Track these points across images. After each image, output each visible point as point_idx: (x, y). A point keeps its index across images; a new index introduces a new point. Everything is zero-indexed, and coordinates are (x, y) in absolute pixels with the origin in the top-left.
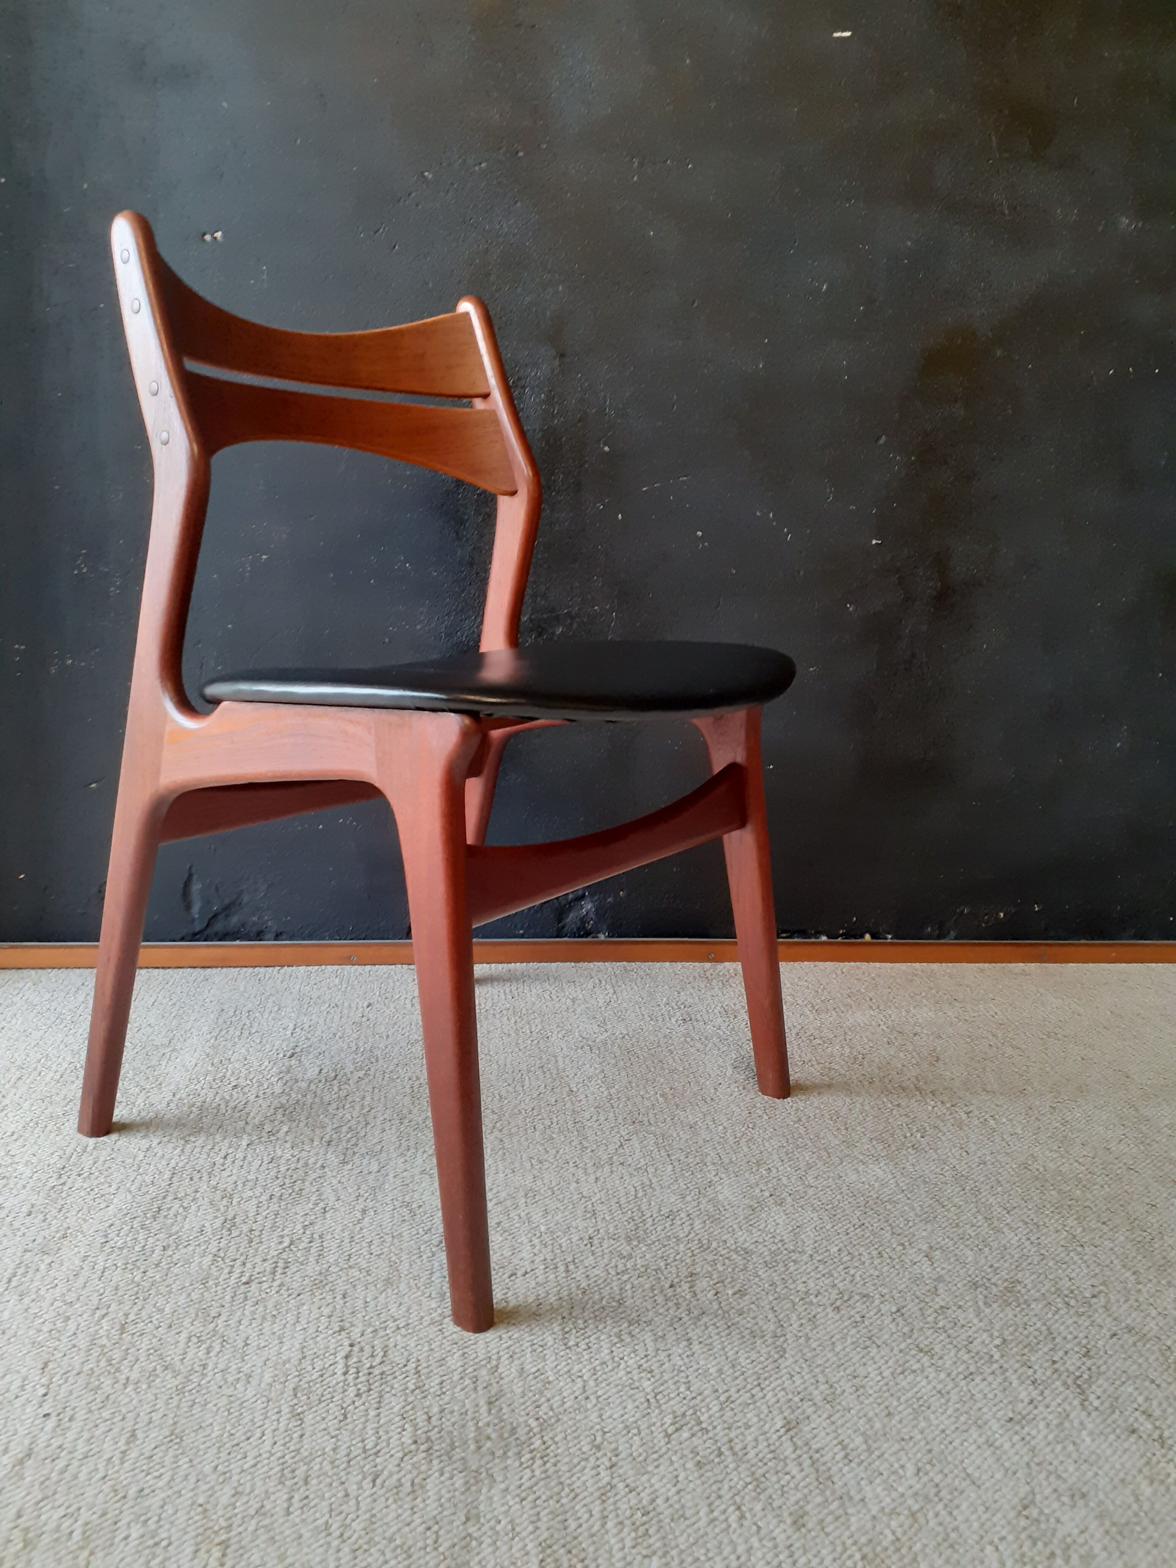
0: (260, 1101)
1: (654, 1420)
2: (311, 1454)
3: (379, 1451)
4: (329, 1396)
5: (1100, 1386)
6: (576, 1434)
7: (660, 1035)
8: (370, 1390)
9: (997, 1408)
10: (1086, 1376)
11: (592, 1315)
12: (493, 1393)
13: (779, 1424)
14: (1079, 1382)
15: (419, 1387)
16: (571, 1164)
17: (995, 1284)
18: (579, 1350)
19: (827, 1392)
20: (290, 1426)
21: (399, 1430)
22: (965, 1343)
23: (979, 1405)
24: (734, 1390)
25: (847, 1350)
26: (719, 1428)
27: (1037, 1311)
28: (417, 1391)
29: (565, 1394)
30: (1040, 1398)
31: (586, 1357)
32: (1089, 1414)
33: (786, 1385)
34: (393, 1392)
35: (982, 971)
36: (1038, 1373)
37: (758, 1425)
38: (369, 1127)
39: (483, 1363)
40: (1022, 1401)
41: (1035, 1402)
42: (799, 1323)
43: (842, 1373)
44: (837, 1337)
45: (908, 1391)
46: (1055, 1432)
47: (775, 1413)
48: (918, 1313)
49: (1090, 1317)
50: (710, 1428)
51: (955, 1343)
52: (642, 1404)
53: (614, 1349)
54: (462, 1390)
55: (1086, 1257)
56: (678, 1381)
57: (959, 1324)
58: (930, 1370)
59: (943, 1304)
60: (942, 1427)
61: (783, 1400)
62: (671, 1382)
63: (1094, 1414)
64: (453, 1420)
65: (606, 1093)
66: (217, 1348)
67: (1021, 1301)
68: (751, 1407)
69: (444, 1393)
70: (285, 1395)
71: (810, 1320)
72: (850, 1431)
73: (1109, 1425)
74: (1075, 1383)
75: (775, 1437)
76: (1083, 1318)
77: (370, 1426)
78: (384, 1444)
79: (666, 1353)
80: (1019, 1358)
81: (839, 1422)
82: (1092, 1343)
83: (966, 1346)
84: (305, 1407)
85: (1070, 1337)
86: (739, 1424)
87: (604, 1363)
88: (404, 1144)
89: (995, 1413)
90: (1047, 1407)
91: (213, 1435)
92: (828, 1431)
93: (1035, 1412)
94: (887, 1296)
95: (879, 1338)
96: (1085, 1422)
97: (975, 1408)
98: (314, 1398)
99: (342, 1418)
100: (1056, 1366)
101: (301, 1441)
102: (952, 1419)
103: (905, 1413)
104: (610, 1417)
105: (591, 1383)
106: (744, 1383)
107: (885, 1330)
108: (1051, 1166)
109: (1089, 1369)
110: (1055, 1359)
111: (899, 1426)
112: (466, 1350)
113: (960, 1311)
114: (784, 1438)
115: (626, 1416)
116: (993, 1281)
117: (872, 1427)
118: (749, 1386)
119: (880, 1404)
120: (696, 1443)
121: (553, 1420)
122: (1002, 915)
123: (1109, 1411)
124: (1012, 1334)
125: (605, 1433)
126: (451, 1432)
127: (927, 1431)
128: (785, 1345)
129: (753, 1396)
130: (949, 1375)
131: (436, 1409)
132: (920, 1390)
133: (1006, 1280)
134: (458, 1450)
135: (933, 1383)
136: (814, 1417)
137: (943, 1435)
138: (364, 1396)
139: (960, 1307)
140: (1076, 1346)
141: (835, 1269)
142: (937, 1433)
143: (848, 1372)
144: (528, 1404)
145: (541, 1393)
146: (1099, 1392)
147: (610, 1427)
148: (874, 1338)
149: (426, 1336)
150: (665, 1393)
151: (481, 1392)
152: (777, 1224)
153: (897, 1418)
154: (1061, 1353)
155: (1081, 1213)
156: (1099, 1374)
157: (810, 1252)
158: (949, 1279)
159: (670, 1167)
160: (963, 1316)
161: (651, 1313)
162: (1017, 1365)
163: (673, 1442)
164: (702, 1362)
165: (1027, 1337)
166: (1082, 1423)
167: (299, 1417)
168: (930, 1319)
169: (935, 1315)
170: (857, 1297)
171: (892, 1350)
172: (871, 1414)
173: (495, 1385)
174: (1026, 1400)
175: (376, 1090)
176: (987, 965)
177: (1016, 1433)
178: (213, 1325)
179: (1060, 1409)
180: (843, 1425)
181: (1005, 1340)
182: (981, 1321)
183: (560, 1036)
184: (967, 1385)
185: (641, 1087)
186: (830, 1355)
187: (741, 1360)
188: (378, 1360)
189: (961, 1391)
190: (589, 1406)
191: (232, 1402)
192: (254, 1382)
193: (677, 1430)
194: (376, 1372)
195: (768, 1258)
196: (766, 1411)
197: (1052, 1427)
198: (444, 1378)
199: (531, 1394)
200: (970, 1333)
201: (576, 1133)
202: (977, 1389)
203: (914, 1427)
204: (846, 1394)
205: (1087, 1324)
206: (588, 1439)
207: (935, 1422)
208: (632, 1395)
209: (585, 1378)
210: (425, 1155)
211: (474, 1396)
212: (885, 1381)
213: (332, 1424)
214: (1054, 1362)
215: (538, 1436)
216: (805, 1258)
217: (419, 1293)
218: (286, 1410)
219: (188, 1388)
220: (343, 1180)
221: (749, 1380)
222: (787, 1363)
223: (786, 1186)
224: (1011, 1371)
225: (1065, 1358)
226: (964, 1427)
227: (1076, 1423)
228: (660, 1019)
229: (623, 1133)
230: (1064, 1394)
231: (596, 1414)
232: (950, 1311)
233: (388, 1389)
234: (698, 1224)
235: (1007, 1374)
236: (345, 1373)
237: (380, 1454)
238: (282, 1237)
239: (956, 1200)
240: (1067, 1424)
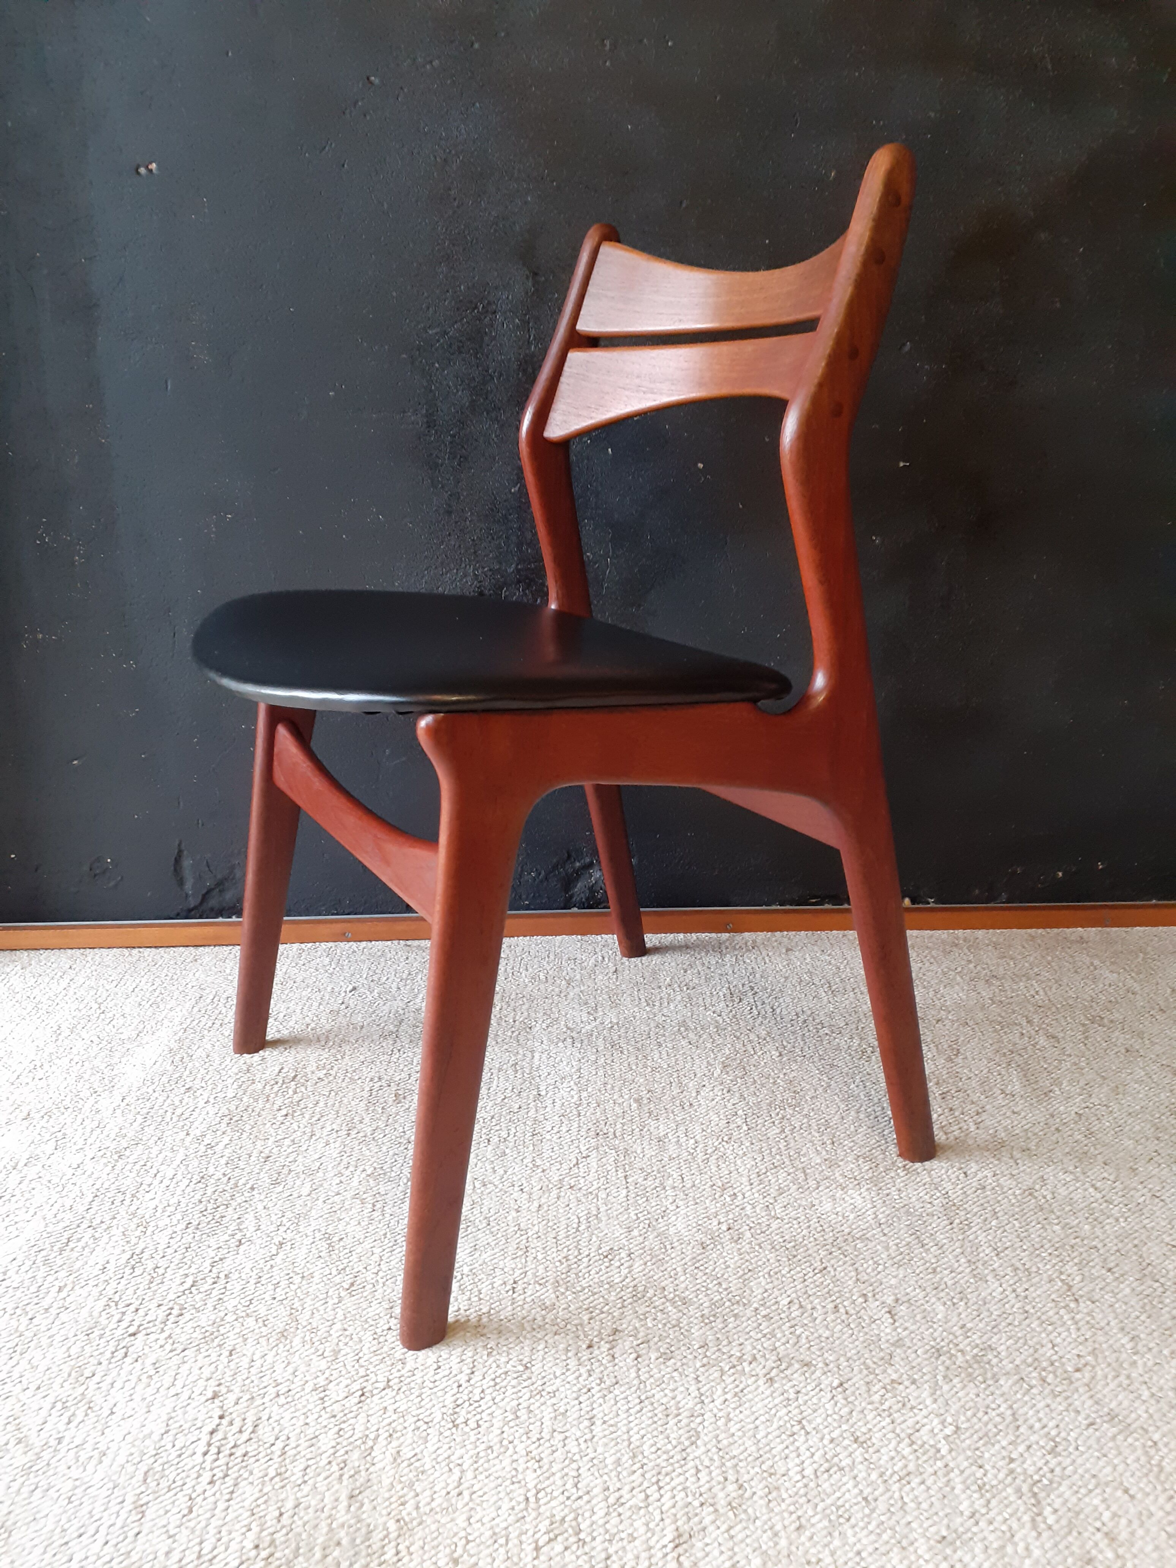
0: (208, 1108)
1: (527, 1526)
2: (141, 1558)
3: (215, 1557)
4: (180, 1483)
5: (1059, 1496)
6: (435, 1543)
7: (652, 1025)
8: (226, 1475)
9: (930, 1522)
10: (1045, 1482)
11: (492, 1383)
12: (358, 1484)
13: (670, 1537)
14: (1036, 1490)
15: (280, 1474)
16: (517, 1189)
17: (961, 1351)
18: (467, 1429)
19: (734, 1495)
20: (129, 1521)
21: (244, 1530)
22: (910, 1431)
23: (909, 1518)
24: (627, 1488)
25: (770, 1437)
26: (599, 1539)
27: (1005, 1389)
28: (277, 1479)
29: (436, 1489)
30: (984, 1511)
31: (473, 1439)
32: (1040, 1534)
33: (688, 1484)
34: (250, 1480)
35: (1033, 938)
36: (989, 1475)
37: (644, 1538)
38: (314, 1138)
39: (359, 1442)
40: (962, 1513)
41: (977, 1515)
42: (722, 1399)
43: (757, 1469)
44: (762, 1419)
45: (829, 1496)
46: (992, 1560)
47: (668, 1521)
48: (864, 1388)
49: (1067, 1398)
50: (588, 1539)
51: (898, 1431)
52: (519, 1503)
53: (506, 1428)
54: (326, 1479)
55: (1078, 1317)
56: (567, 1474)
57: (909, 1406)
58: (860, 1467)
59: (894, 1376)
60: (858, 1547)
61: (680, 1504)
62: (559, 1475)
63: (1045, 1535)
64: (306, 1518)
65: (576, 1097)
66: (80, 1415)
67: (989, 1375)
68: (642, 1512)
69: (305, 1482)
70: (134, 1481)
71: (736, 1395)
72: (749, 1550)
73: (1060, 1552)
74: (1031, 1490)
75: (660, 1555)
76: (1059, 1399)
77: (215, 1522)
78: (222, 1548)
79: (562, 1436)
80: (969, 1453)
81: (740, 1536)
82: (1063, 1434)
83: (909, 1436)
84: (151, 1497)
85: (1037, 1426)
86: (623, 1535)
87: (491, 1447)
88: (345, 1162)
89: (927, 1530)
90: (991, 1523)
91: (45, 1530)
92: (723, 1548)
93: (975, 1529)
94: (832, 1365)
95: (809, 1422)
96: (1031, 1547)
97: (903, 1522)
98: (164, 1484)
99: (186, 1512)
100: (1012, 1466)
101: (135, 1541)
102: (873, 1537)
103: (820, 1525)
104: (480, 1521)
105: (470, 1475)
106: (641, 1479)
107: (820, 1411)
108: (1063, 1191)
109: (1052, 1471)
110: (1013, 1456)
111: (808, 1544)
112: (343, 1426)
113: (914, 1387)
114: (669, 1557)
115: (497, 1520)
116: (961, 1346)
117: (776, 1544)
118: (646, 1484)
119: (791, 1513)
120: (567, 1560)
121: (415, 1523)
122: (1060, 874)
123: (1062, 1533)
124: (968, 1420)
125: (468, 1542)
126: (300, 1535)
127: (839, 1553)
128: (700, 1429)
129: (647, 1497)
130: (881, 1475)
131: (290, 1504)
132: (844, 1494)
133: (977, 1346)
134: (301, 1559)
135: (860, 1487)
136: (711, 1528)
137: (857, 1559)
138: (218, 1483)
139: (914, 1382)
140: (1042, 1438)
141: (779, 1327)
142: (851, 1555)
143: (764, 1467)
144: (393, 1500)
145: (411, 1485)
146: (1057, 1504)
147: (476, 1534)
148: (804, 1422)
149: (305, 1407)
150: (549, 1490)
151: (345, 1483)
152: (729, 1267)
153: (808, 1533)
154: (1021, 1448)
155: (1085, 1255)
156: (1062, 1478)
157: (755, 1305)
158: (909, 1344)
159: (624, 1192)
160: (915, 1394)
161: (558, 1380)
162: (966, 1464)
163: (542, 1558)
164: (600, 1450)
165: (986, 1424)
166: (1027, 1549)
167: (141, 1509)
168: (876, 1398)
169: (884, 1391)
170: (797, 1366)
171: (822, 1439)
172: (779, 1527)
173: (363, 1473)
174: (967, 1513)
175: (333, 1093)
176: (1040, 931)
177: (945, 1559)
178: (84, 1387)
179: (1004, 1528)
180: (742, 1541)
181: (957, 1428)
182: (935, 1401)
183: (544, 1026)
184: (901, 1489)
185: (617, 1089)
186: (749, 1443)
187: (645, 1447)
188: (245, 1436)
189: (891, 1498)
190: (460, 1506)
191: (76, 1487)
192: (106, 1461)
193: (550, 1540)
194: (239, 1452)
195: (706, 1311)
196: (658, 1518)
197: (990, 1551)
198: (310, 1462)
199: (399, 1487)
200: (918, 1418)
201: (531, 1148)
202: (911, 1496)
203: (826, 1545)
204: (755, 1498)
205: (1061, 1408)
206: (448, 1550)
207: (852, 1540)
208: (511, 1491)
209: (465, 1467)
210: (364, 1175)
211: (337, 1487)
212: (805, 1481)
213: (175, 1520)
214: (1012, 1460)
215: (393, 1544)
216: (749, 1312)
217: (313, 1350)
218: (130, 1499)
219: (34, 1469)
220: (270, 1205)
221: (647, 1476)
222: (696, 1454)
223: (749, 1217)
224: (956, 1471)
225: (1026, 1455)
226: (883, 1549)
227: (1021, 1546)
228: (657, 1004)
229: (583, 1149)
230: (1014, 1506)
231: (464, 1517)
232: (901, 1387)
233: (246, 1475)
234: (638, 1266)
235: (952, 1475)
236: (205, 1454)
237: (215, 1561)
238: (187, 1275)
239: (940, 1237)
240: (1009, 1549)
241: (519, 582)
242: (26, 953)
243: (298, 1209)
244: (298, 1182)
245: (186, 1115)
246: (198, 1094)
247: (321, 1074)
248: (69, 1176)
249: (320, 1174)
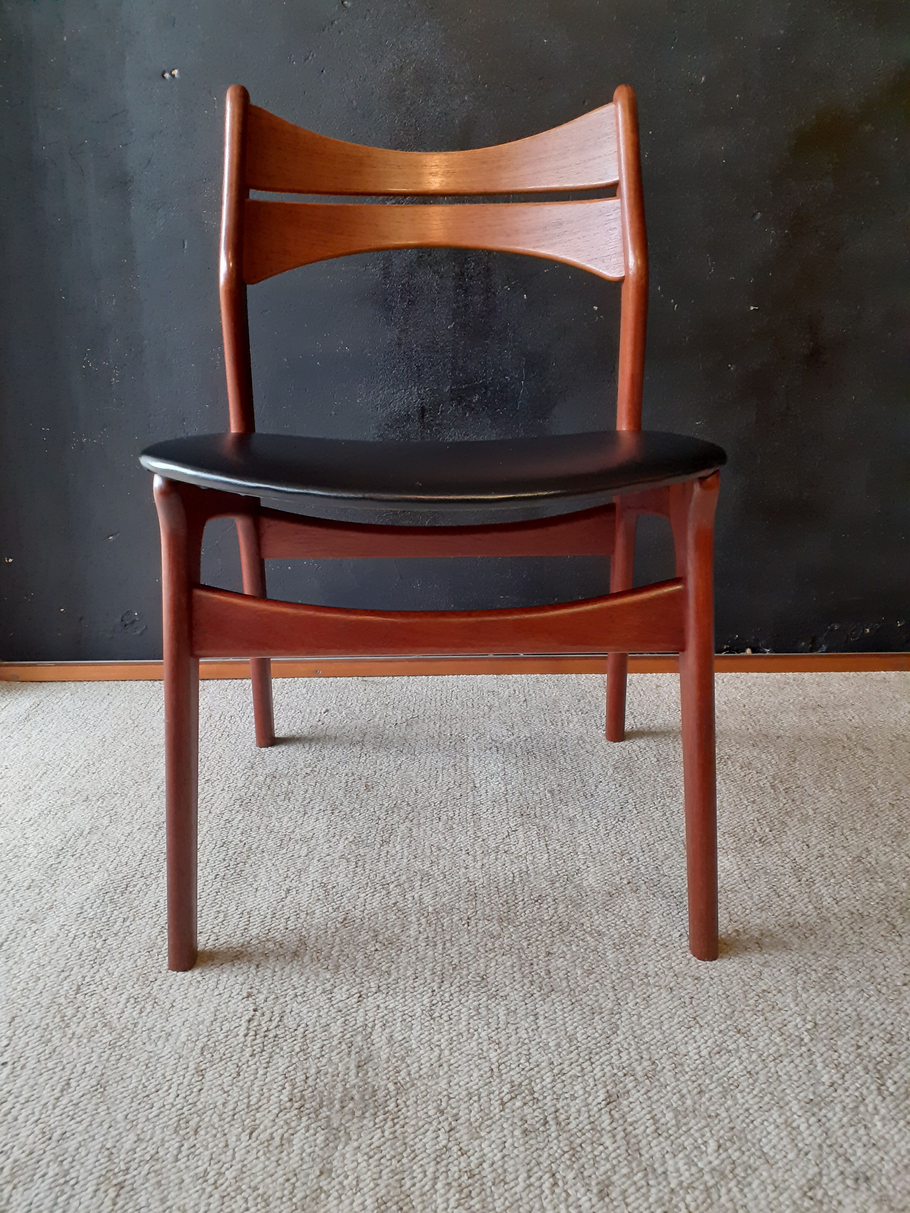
0: (224, 794)
1: (494, 1088)
2: (205, 1107)
3: (260, 1107)
4: (229, 1055)
5: (898, 1072)
6: (425, 1099)
7: (557, 738)
8: (263, 1051)
9: (800, 1089)
10: (886, 1062)
11: (457, 989)
12: (363, 1058)
13: (602, 1097)
14: (879, 1067)
15: (304, 1050)
16: (464, 852)
17: (815, 970)
18: (442, 1021)
19: (648, 1068)
20: (193, 1081)
21: (280, 1088)
22: (780, 1026)
23: (784, 1086)
24: (567, 1063)
25: (673, 1029)
26: (548, 1098)
27: (849, 997)
28: (301, 1054)
29: (422, 1061)
30: (840, 1082)
31: (446, 1028)
32: (884, 1098)
33: (613, 1060)
34: (282, 1053)
35: (847, 679)
36: (843, 1057)
37: (582, 1097)
38: (307, 816)
39: (360, 1029)
40: (824, 1083)
41: (836, 1085)
42: (634, 1002)
43: (664, 1051)
44: (666, 1016)
45: (721, 1070)
46: (849, 1116)
47: (600, 1086)
48: (742, 995)
49: (898, 1004)
50: (541, 1098)
51: (770, 1026)
52: (486, 1073)
53: (471, 1021)
54: (338, 1054)
55: (902, 947)
56: (520, 1053)
57: (777, 1008)
58: (743, 1050)
59: (764, 987)
60: (747, 1106)
61: (608, 1074)
62: (514, 1053)
63: (889, 1099)
64: (326, 1081)
65: (503, 788)
66: (149, 1008)
67: (837, 987)
68: (580, 1080)
69: (323, 1056)
70: (194, 1053)
71: (644, 999)
72: (663, 1107)
73: (901, 1111)
74: (875, 1068)
75: (596, 1109)
76: (892, 1005)
77: (257, 1083)
78: (265, 1101)
79: (514, 1027)
80: (826, 1041)
81: (655, 1098)
82: (897, 1029)
83: (780, 1029)
84: (208, 1065)
85: (877, 1023)
86: (567, 1095)
87: (461, 1034)
89: (798, 1094)
90: (846, 1090)
91: (130, 1087)
92: (644, 1105)
93: (834, 1095)
94: (716, 979)
95: (702, 1019)
96: (879, 1107)
97: (779, 1089)
98: (217, 1056)
99: (235, 1075)
100: (859, 1051)
101: (199, 1095)
102: (757, 1099)
103: (716, 1091)
104: (458, 1084)
105: (447, 1052)
106: (577, 1057)
107: (709, 1012)
108: (884, 859)
109: (891, 1055)
110: (860, 1044)
111: (708, 1104)
112: (348, 1018)
113: (780, 995)
114: (603, 1111)
115: (471, 1084)
116: (814, 967)
117: (684, 1103)
118: (581, 1060)
119: (694, 1082)
120: (526, 1112)
121: (408, 1085)
122: (868, 630)
123: (902, 1097)
124: (824, 1019)
125: (450, 1098)
126: (323, 1092)
127: (732, 1110)
128: (619, 1022)
129: (583, 1069)
130: (760, 1056)
131: (313, 1071)
132: (733, 1069)
133: (826, 967)
134: (325, 1109)
135: (744, 1064)
136: (633, 1091)
137: (746, 1114)
138: (257, 1056)
139: (780, 991)
140: (881, 1031)
141: (674, 953)
142: (741, 1111)
143: (670, 1050)
144: (390, 1069)
145: (403, 1059)
146: (896, 1077)
147: (455, 1093)
148: (698, 1018)
149: (317, 1004)
150: (508, 1064)
151: (353, 1057)
152: (630, 910)
153: (707, 1096)
154: (866, 1039)
155: (904, 904)
156: (900, 1060)
157: (654, 937)
158: (774, 965)
159: (546, 856)
160: (782, 1000)
161: (508, 988)
162: (824, 1049)
163: (507, 1110)
164: (544, 1036)
165: (837, 1022)
166: (875, 1108)
167: (201, 1073)
168: (752, 1002)
169: (756, 998)
170: (689, 980)
171: (712, 1031)
172: (684, 1091)
173: (366, 1050)
174: (828, 1083)
175: (318, 784)
176: (852, 673)
177: (814, 1115)
178: (149, 988)
179: (857, 1094)
180: (658, 1101)
181: (816, 1024)
182: (797, 1005)
183: (474, 738)
184: (776, 1066)
185: (534, 783)
186: (656, 1033)
187: (578, 1035)
188: (274, 1024)
189: (769, 1072)
190: (441, 1073)
191: (151, 1057)
192: (172, 1040)
193: (512, 1098)
194: (271, 1035)
195: (616, 941)
196: (592, 1084)
197: (847, 1110)
198: (325, 1043)
199: (394, 1060)
200: (785, 1017)
201: (472, 824)
202: (784, 1071)
203: (721, 1105)
204: (665, 1071)
205: (894, 1011)
206: (435, 1104)
207: (741, 1101)
208: (480, 1064)
209: (442, 1047)
210: (346, 842)
211: (347, 1059)
212: (702, 1059)
213: (227, 1080)
214: (859, 1047)
215: (393, 1099)
216: (649, 942)
217: (319, 965)
218: (192, 1066)
219: (118, 1044)
220: (277, 863)
221: (581, 1055)
222: (618, 1040)
223: (643, 875)
224: (817, 1054)
225: (870, 1043)
226: (766, 1108)
227: (870, 1107)
228: (560, 724)
229: (512, 825)
230: (863, 1079)
231: (445, 1081)
232: (770, 995)
233: (278, 1051)
234: (561, 907)
235: (814, 1057)
236: (246, 1035)
237: (261, 1109)
238: (219, 912)
239: (791, 890)
240: (862, 1108)
241: (452, 400)
242: (73, 684)
243: (299, 866)
244: (297, 847)
245: (208, 799)
246: (215, 784)
247: (308, 770)
248: (122, 841)
249: (314, 841)
